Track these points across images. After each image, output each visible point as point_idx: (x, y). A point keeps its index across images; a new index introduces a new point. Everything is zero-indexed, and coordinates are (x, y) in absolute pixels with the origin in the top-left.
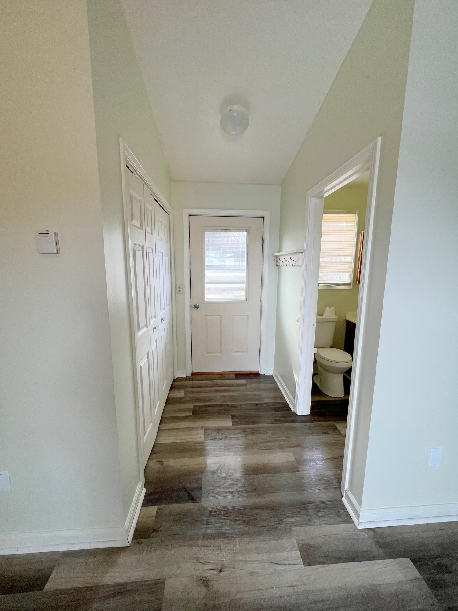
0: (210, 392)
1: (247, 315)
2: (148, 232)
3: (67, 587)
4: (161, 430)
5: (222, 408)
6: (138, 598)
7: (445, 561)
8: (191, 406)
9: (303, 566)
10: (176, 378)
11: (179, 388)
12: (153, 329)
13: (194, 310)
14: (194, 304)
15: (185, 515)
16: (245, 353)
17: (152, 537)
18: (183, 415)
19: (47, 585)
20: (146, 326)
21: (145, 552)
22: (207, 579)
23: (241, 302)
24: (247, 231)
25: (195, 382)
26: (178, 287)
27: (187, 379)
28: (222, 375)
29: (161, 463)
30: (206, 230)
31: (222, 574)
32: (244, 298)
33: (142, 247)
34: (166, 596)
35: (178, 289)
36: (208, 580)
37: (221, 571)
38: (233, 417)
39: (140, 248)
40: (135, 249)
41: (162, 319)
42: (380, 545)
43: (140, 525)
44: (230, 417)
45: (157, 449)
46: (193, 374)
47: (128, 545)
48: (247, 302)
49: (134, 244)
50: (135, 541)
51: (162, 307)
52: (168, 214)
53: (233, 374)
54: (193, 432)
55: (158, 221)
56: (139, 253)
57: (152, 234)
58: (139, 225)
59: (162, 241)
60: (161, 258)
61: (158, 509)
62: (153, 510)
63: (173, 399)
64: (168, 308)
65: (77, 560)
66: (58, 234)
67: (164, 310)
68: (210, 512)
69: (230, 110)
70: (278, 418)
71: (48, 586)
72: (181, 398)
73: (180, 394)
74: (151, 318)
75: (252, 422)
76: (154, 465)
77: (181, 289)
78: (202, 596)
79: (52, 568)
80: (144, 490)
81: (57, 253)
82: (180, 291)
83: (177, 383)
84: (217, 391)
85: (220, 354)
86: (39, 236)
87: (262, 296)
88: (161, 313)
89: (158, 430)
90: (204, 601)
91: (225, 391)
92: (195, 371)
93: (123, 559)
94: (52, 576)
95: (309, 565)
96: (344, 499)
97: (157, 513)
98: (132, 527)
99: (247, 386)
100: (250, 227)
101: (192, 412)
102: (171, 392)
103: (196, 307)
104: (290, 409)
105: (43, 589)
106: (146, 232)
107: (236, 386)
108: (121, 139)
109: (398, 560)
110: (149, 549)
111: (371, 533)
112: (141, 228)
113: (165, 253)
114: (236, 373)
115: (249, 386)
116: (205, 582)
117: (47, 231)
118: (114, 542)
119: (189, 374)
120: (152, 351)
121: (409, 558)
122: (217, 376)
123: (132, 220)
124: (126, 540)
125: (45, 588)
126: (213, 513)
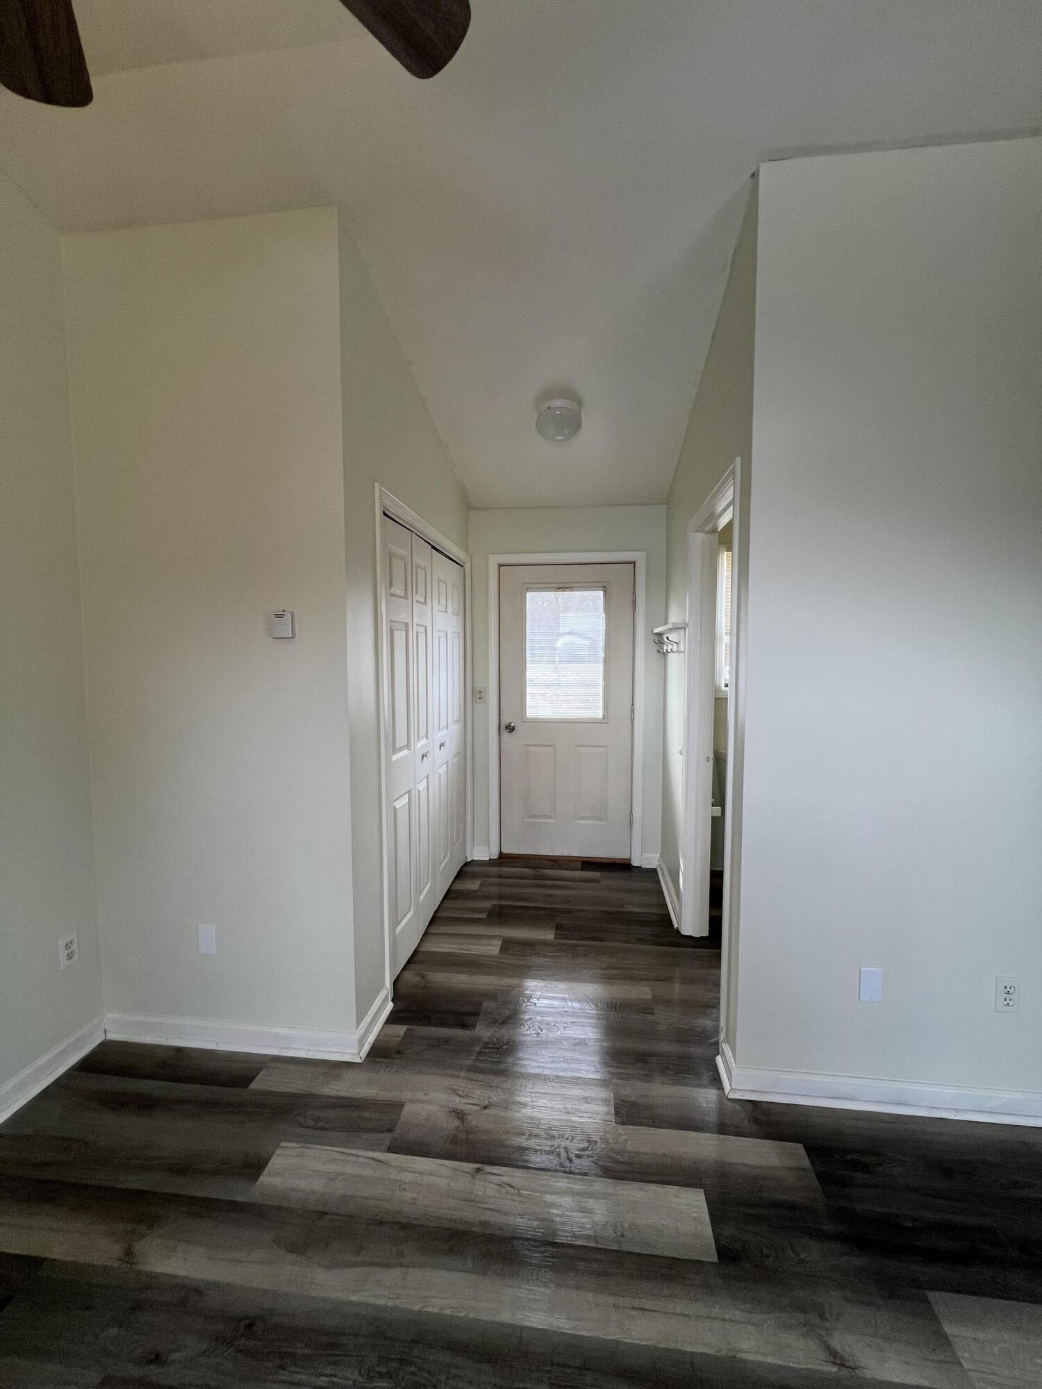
0: (526, 886)
1: (605, 747)
2: (417, 601)
3: (277, 1090)
4: (430, 934)
5: (542, 912)
6: (366, 1114)
7: (869, 1159)
8: (487, 905)
9: (614, 1124)
10: (469, 860)
11: (474, 876)
12: (421, 757)
13: (505, 734)
14: (505, 721)
15: (447, 1041)
16: (602, 820)
17: (394, 1059)
18: (471, 916)
19: (252, 1084)
20: (408, 746)
21: (382, 1071)
22: (464, 1112)
23: (593, 722)
24: (605, 590)
25: (504, 869)
26: (477, 692)
27: (491, 863)
28: (556, 862)
29: (423, 976)
30: (529, 590)
31: (487, 1111)
32: (599, 714)
33: (407, 624)
34: (403, 1118)
35: (478, 695)
36: (465, 1114)
37: (485, 1108)
38: (559, 928)
39: (403, 626)
40: (393, 628)
41: (442, 745)
42: (757, 1121)
43: (378, 1043)
44: (554, 926)
45: (418, 958)
46: (502, 856)
47: (359, 1061)
48: (605, 721)
49: (391, 621)
50: (370, 1059)
51: (443, 723)
52: (462, 566)
53: (578, 861)
54: (483, 942)
55: (440, 580)
56: (399, 636)
57: (425, 603)
58: (402, 594)
59: (446, 612)
60: (443, 640)
61: (407, 1030)
62: (401, 1029)
63: (459, 891)
64: (455, 729)
65: (291, 1067)
66: (296, 615)
67: (447, 729)
68: (486, 1044)
69: (549, 408)
70: (642, 937)
71: (253, 1086)
72: (475, 891)
73: (472, 885)
74: (418, 737)
75: (590, 938)
76: (410, 977)
77: (483, 695)
78: (453, 1128)
79: (258, 1071)
80: (390, 1005)
81: (293, 637)
82: (480, 698)
83: (468, 869)
84: (538, 886)
85: (554, 821)
86: (274, 617)
87: (633, 711)
88: (439, 735)
89: (425, 934)
90: (455, 1132)
91: (552, 887)
92: (504, 851)
93: (350, 1074)
94: (258, 1077)
95: (623, 1124)
96: (719, 1059)
97: (405, 1033)
98: (368, 1041)
99: (599, 882)
100: (608, 582)
101: (487, 914)
102: (458, 881)
103: (511, 729)
104: (672, 925)
105: (247, 1087)
106: (414, 601)
107: (578, 881)
108: (377, 485)
109: (781, 1143)
110: (387, 1070)
111: (751, 1106)
112: (406, 598)
113: (453, 632)
114: (583, 859)
115: (604, 883)
116: (460, 1115)
117: (284, 611)
118: (341, 1054)
119: (495, 856)
120: (417, 792)
121: (801, 1145)
122: (547, 862)
123: (390, 588)
124: (356, 1054)
125: (249, 1088)
126: (490, 1045)
